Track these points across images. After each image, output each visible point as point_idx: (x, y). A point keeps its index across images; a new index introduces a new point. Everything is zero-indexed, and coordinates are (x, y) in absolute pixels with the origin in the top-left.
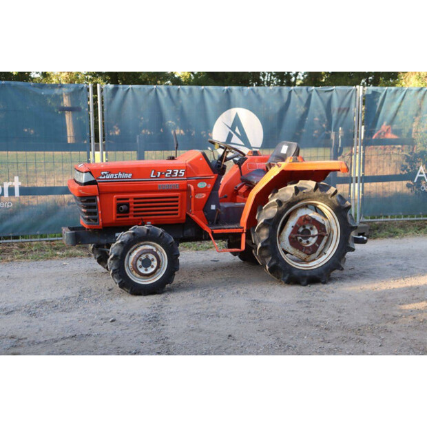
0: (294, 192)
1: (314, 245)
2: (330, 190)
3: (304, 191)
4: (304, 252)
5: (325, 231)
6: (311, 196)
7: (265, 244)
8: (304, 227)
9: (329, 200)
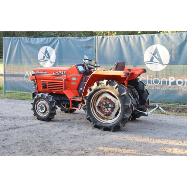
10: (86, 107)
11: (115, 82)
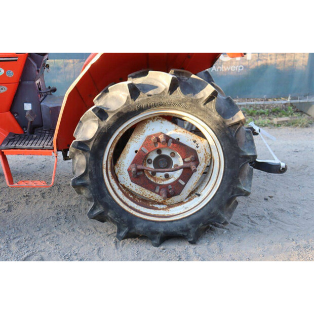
0: (127, 94)
1: (176, 182)
2: (204, 90)
3: (151, 92)
4: (159, 194)
5: (196, 161)
6: (164, 101)
7: (79, 182)
8: (159, 151)
9: (201, 109)
10: (87, 180)
11: (193, 76)
